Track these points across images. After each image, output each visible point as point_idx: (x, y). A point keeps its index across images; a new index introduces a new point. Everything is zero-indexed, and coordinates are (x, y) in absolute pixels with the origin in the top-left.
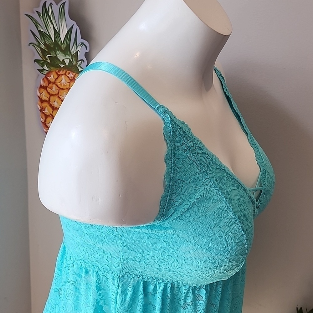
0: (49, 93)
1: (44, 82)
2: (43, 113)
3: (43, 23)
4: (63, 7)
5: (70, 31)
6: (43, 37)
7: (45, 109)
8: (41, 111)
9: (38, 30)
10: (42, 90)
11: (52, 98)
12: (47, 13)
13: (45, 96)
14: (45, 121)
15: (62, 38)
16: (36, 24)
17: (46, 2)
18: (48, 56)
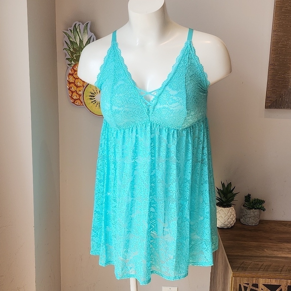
0: (74, 77)
1: (72, 71)
2: (70, 90)
3: (73, 36)
4: (87, 25)
5: (90, 39)
6: (72, 44)
7: (71, 88)
8: (69, 89)
9: (70, 40)
10: (70, 76)
11: (76, 80)
12: (76, 29)
13: (72, 80)
14: (72, 95)
15: (84, 43)
16: (69, 37)
17: (76, 23)
18: (75, 55)
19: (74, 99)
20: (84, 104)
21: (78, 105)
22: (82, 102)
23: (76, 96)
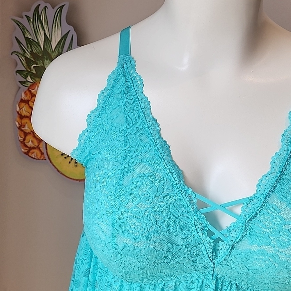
0: (31, 107)
1: (26, 95)
2: (22, 130)
3: (33, 29)
4: (61, 10)
5: (64, 37)
6: (30, 45)
7: (24, 126)
8: (19, 128)
9: (25, 37)
10: (23, 104)
12: (39, 17)
13: (25, 111)
15: (54, 45)
16: (23, 30)
17: (39, 5)
18: (34, 65)
19: (28, 147)
20: (47, 158)
21: (35, 158)
22: (42, 153)
23: (32, 142)
